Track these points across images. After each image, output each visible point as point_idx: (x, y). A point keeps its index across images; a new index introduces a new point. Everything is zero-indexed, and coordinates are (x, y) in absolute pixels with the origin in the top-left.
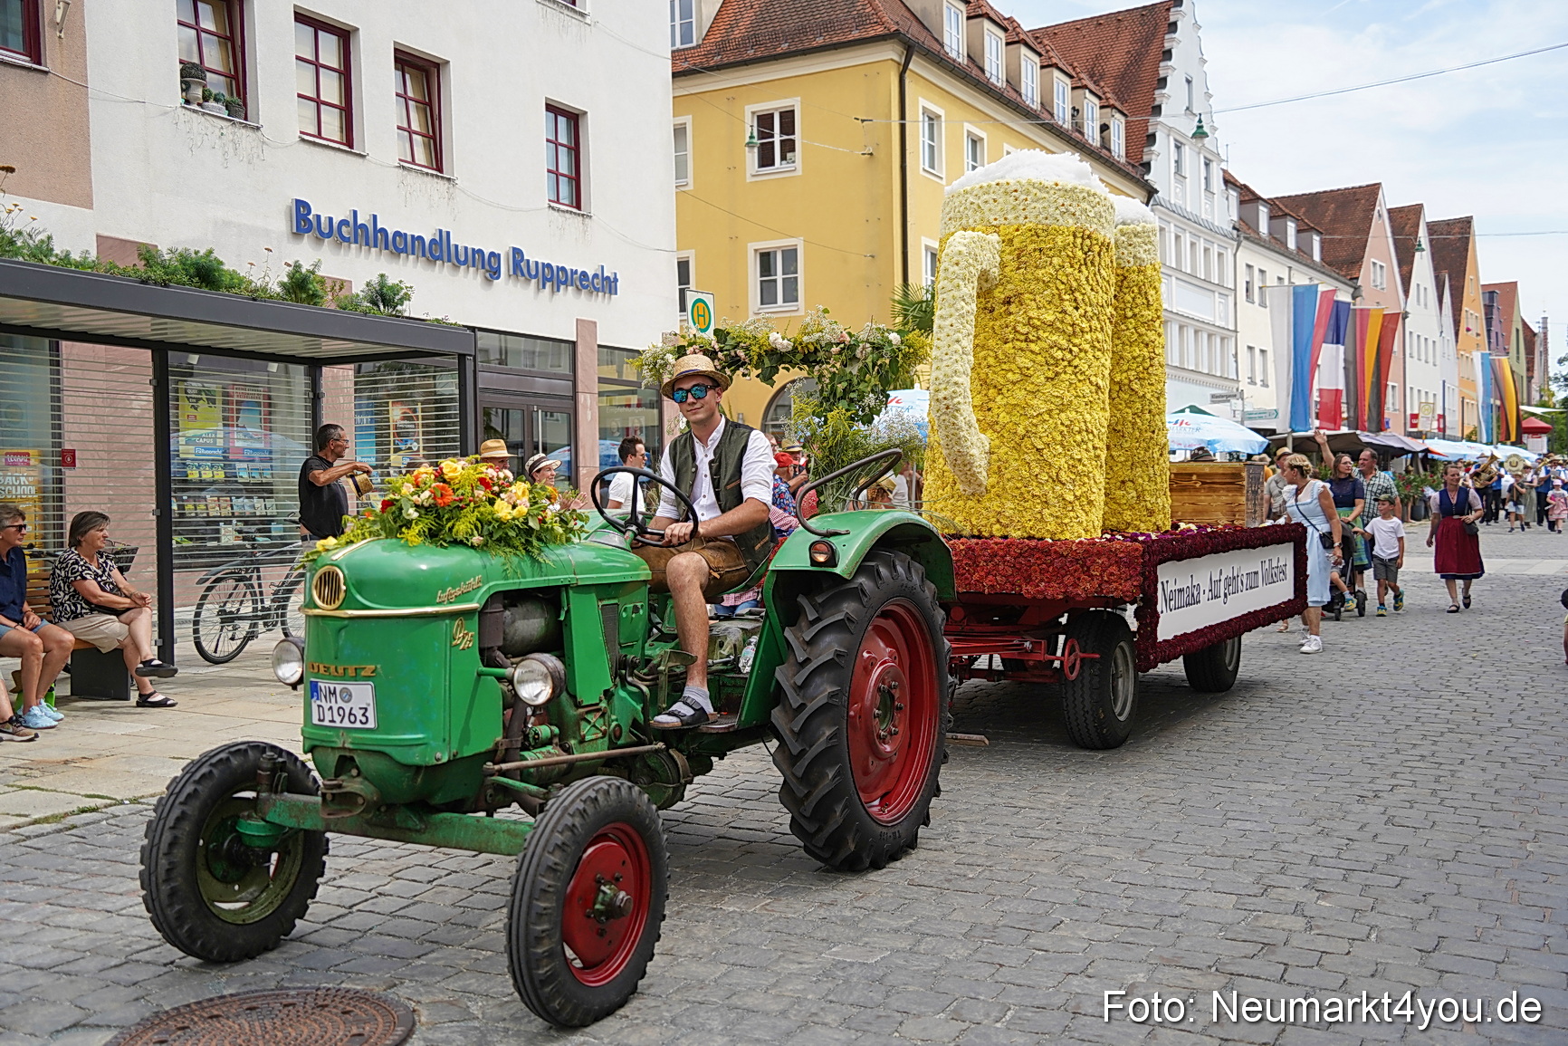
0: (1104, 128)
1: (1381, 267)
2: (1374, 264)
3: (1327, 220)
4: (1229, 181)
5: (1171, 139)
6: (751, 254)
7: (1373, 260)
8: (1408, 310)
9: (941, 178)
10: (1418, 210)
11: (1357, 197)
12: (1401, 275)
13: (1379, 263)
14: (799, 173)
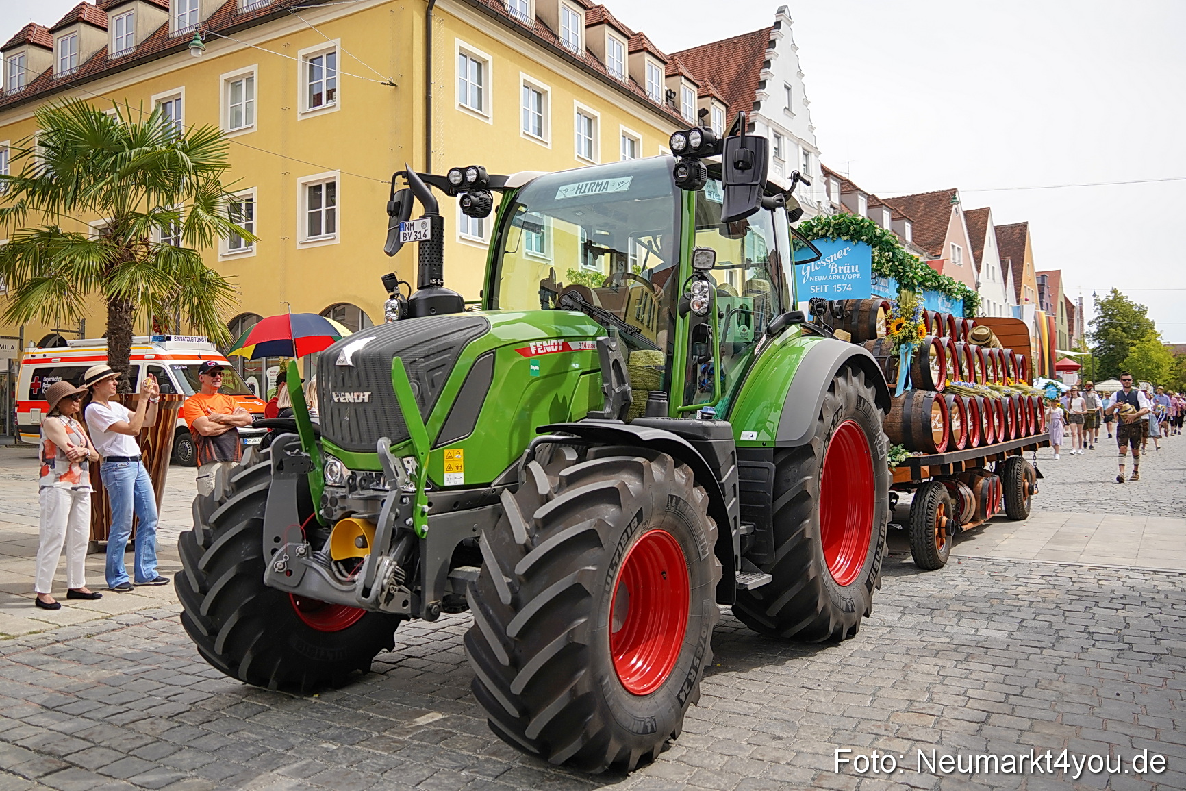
0: (703, 113)
1: (959, 249)
2: (953, 246)
3: (919, 214)
4: (827, 173)
5: (770, 129)
6: (299, 187)
7: (952, 243)
8: (979, 281)
9: (488, 118)
10: (986, 211)
11: (941, 198)
12: (974, 257)
13: (957, 246)
14: (338, 108)
